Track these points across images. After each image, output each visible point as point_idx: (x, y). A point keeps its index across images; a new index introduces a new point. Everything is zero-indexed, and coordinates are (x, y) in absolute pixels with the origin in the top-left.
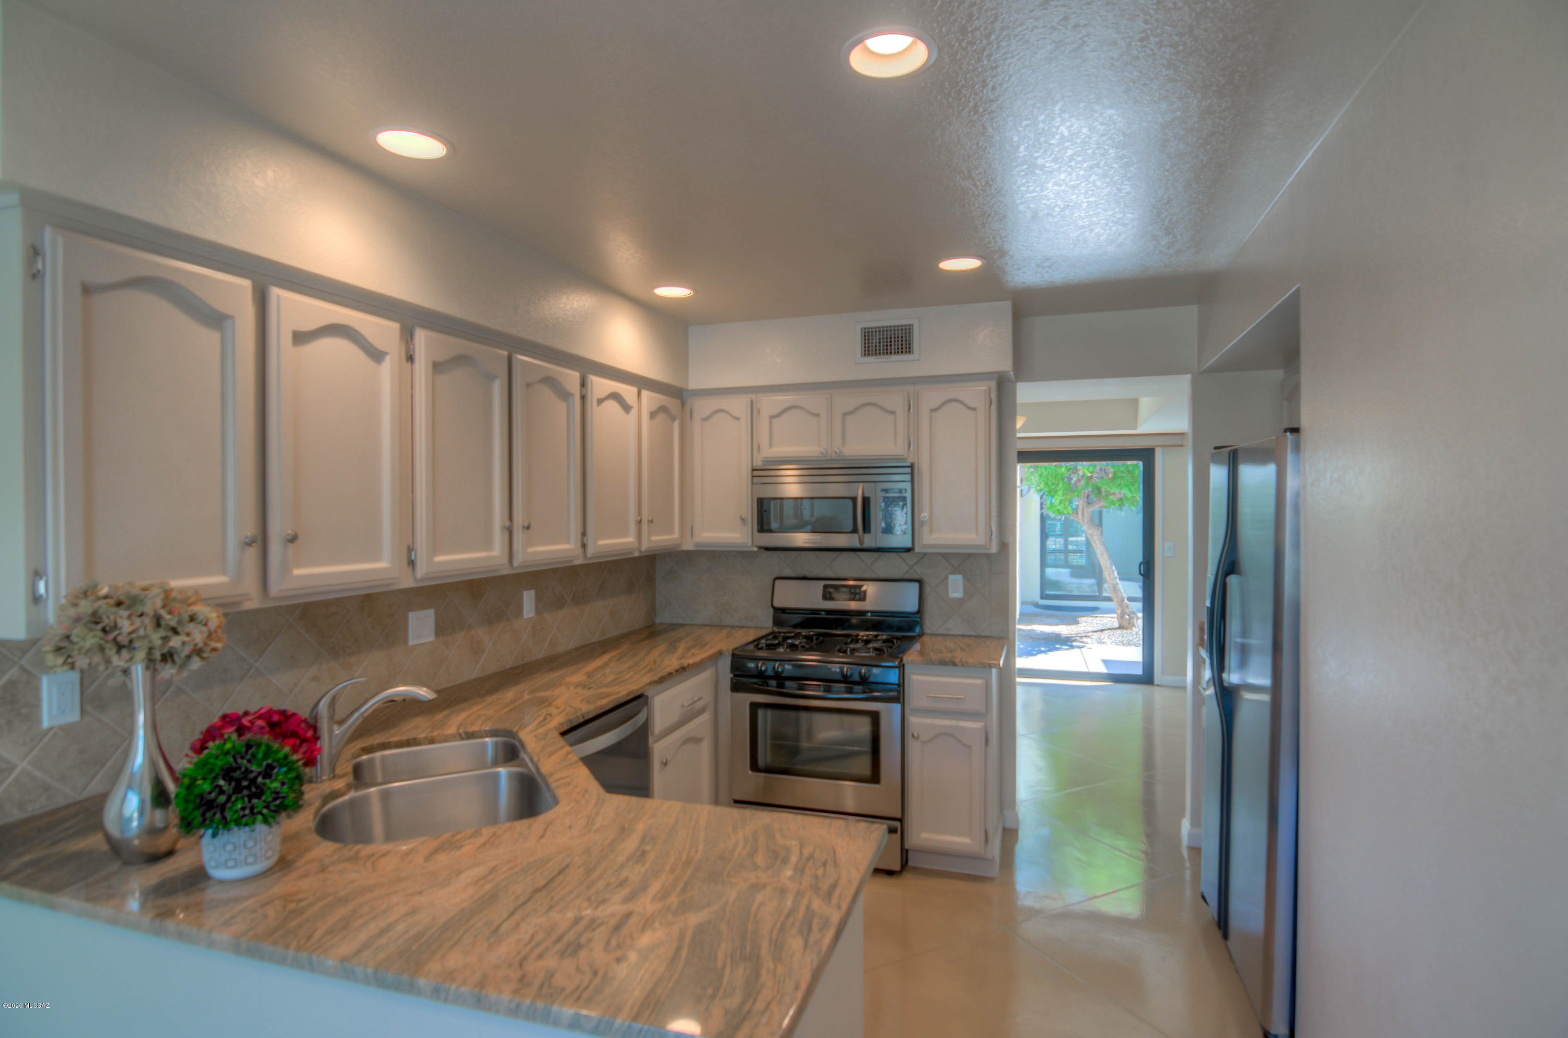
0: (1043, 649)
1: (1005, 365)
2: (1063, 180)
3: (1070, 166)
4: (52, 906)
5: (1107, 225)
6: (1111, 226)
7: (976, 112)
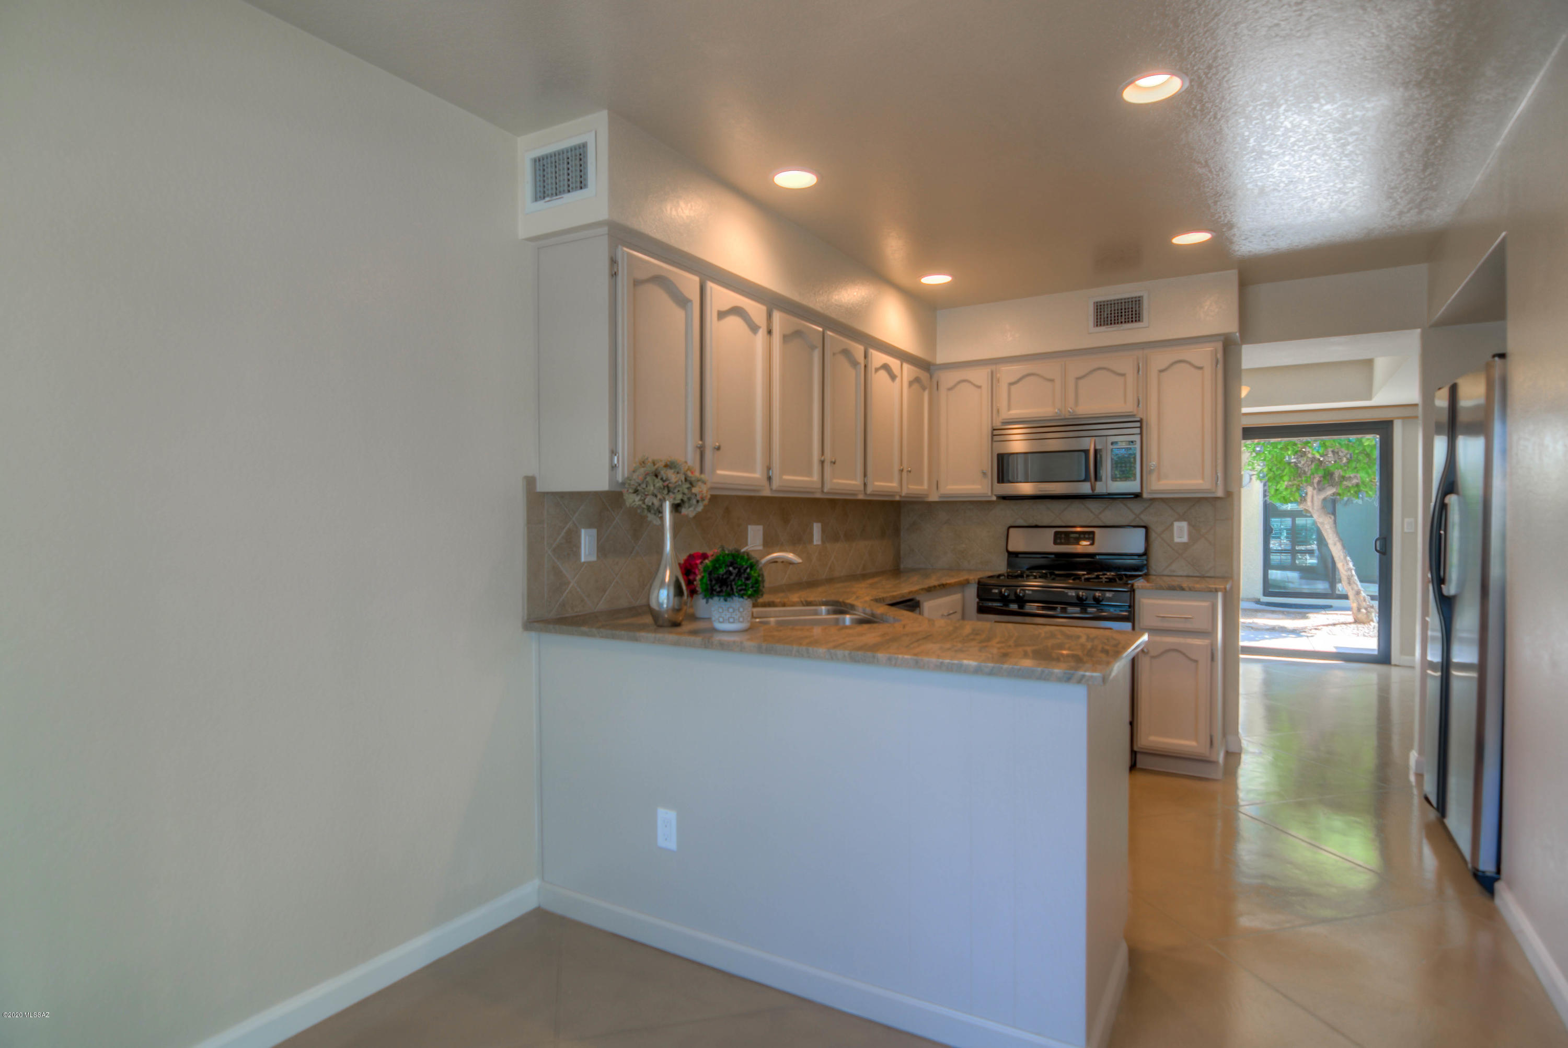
0: (1267, 636)
1: (1231, 327)
2: (1287, 161)
3: (1293, 150)
4: (636, 639)
5: (1328, 194)
6: (1333, 196)
7: (1215, 118)
